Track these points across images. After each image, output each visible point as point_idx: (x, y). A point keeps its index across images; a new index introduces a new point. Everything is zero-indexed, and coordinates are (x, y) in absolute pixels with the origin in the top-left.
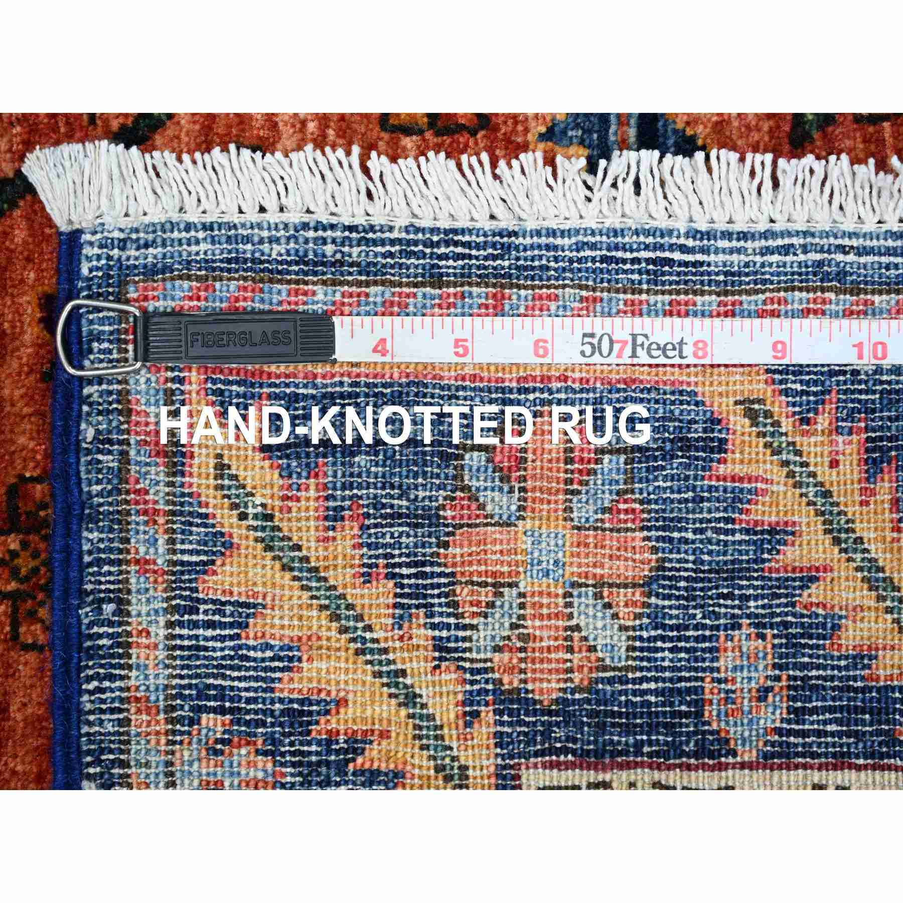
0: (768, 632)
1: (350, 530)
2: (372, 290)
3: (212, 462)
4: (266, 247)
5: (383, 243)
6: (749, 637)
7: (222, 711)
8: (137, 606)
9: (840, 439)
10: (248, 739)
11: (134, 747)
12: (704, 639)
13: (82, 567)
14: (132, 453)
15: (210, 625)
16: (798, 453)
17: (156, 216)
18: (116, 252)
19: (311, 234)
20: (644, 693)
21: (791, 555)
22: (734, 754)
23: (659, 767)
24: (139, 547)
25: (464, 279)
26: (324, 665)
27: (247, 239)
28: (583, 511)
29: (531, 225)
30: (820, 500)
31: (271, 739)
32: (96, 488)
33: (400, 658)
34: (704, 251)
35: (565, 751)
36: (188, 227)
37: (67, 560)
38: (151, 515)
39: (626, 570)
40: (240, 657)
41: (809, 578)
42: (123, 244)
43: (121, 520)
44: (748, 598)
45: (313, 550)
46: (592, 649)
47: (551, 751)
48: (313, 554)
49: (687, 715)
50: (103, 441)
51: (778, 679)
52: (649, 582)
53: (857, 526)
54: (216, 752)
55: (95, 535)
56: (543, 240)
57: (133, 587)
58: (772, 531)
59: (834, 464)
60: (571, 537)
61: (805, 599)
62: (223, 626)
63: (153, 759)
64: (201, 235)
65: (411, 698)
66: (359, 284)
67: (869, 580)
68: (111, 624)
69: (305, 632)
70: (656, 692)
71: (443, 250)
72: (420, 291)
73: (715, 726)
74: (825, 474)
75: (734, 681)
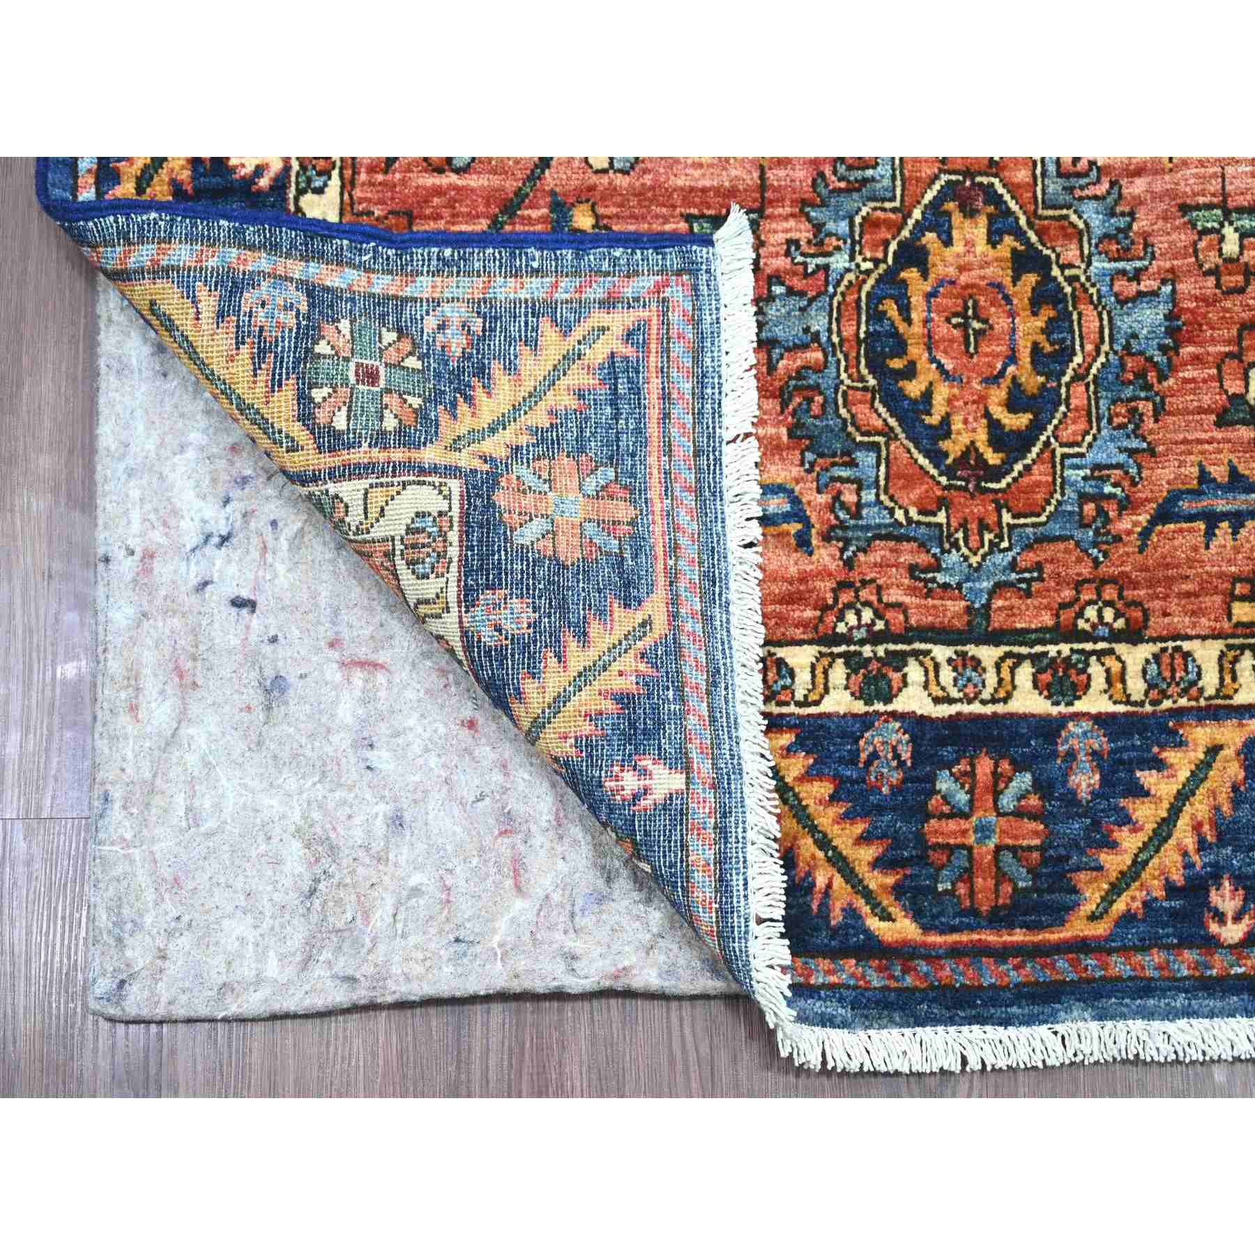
0: (531, 630)
1: (573, 403)
2: (690, 416)
3: (605, 325)
4: (709, 354)
5: (714, 422)
6: (529, 618)
7: (484, 331)
8: (535, 282)
9: (634, 678)
10: (470, 344)
11: (466, 279)
12: (528, 589)
13: (554, 250)
14: (609, 279)
15: (526, 323)
16: (626, 652)
17: (722, 291)
18: (704, 267)
19: (716, 380)
20: (499, 551)
21: (573, 645)
22: (466, 612)
23: (460, 561)
24: (565, 283)
25: (699, 470)
26: (507, 387)
27: (713, 344)
28: (590, 529)
29: (727, 510)
30: (601, 663)
31: (470, 357)
32: (592, 257)
33: (512, 427)
34: (720, 605)
35: (469, 504)
36: (717, 309)
37: (557, 241)
38: (579, 290)
39: (562, 548)
40: (510, 341)
41: (560, 657)
42: (708, 271)
43: (577, 273)
44: (549, 617)
45: (563, 382)
46: (521, 525)
47: (469, 497)
48: (561, 382)
49: (487, 579)
50: (615, 262)
51: (506, 639)
52: (557, 560)
53: (588, 687)
54: (463, 326)
55: (569, 257)
56: (719, 516)
57: (545, 280)
58: (585, 634)
59: (621, 674)
60: (577, 521)
61: (549, 654)
62: (526, 331)
63: (461, 290)
64: (714, 317)
65: (493, 430)
66: (693, 409)
67: (559, 696)
68: (527, 266)
69: (523, 377)
70: (499, 560)
71: (712, 457)
72: (691, 444)
73: (481, 597)
74: (615, 667)
75: (505, 608)
